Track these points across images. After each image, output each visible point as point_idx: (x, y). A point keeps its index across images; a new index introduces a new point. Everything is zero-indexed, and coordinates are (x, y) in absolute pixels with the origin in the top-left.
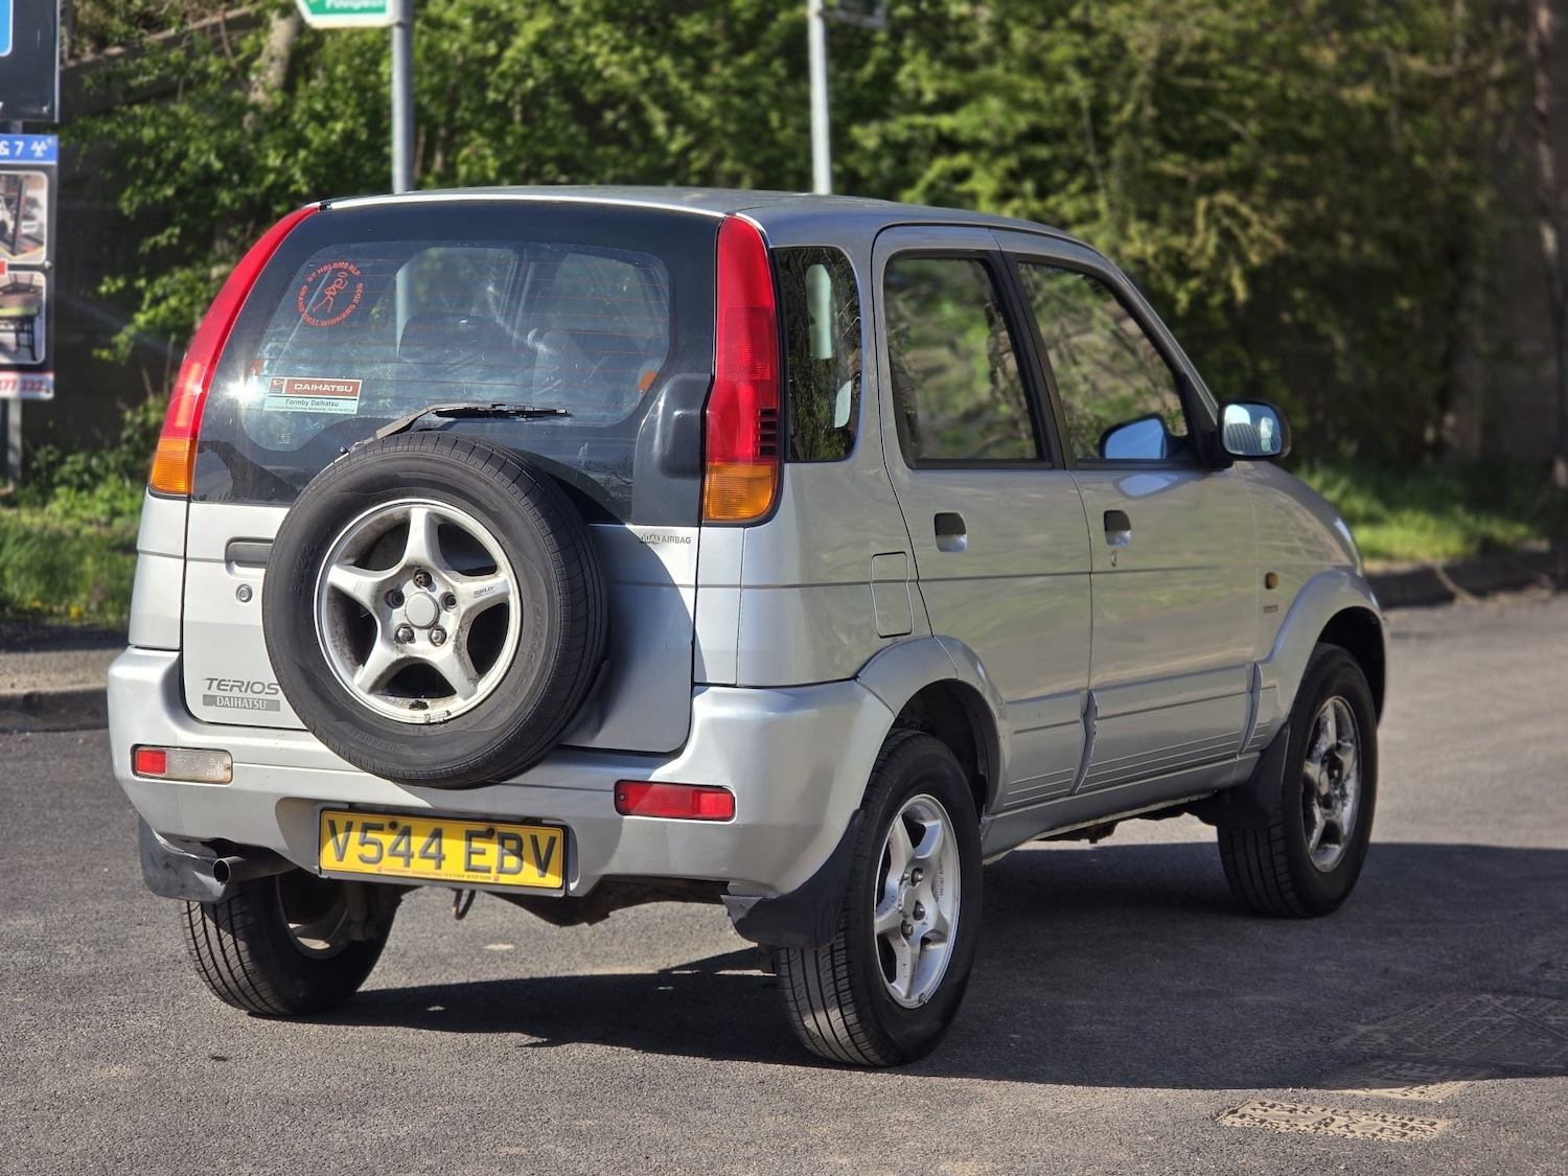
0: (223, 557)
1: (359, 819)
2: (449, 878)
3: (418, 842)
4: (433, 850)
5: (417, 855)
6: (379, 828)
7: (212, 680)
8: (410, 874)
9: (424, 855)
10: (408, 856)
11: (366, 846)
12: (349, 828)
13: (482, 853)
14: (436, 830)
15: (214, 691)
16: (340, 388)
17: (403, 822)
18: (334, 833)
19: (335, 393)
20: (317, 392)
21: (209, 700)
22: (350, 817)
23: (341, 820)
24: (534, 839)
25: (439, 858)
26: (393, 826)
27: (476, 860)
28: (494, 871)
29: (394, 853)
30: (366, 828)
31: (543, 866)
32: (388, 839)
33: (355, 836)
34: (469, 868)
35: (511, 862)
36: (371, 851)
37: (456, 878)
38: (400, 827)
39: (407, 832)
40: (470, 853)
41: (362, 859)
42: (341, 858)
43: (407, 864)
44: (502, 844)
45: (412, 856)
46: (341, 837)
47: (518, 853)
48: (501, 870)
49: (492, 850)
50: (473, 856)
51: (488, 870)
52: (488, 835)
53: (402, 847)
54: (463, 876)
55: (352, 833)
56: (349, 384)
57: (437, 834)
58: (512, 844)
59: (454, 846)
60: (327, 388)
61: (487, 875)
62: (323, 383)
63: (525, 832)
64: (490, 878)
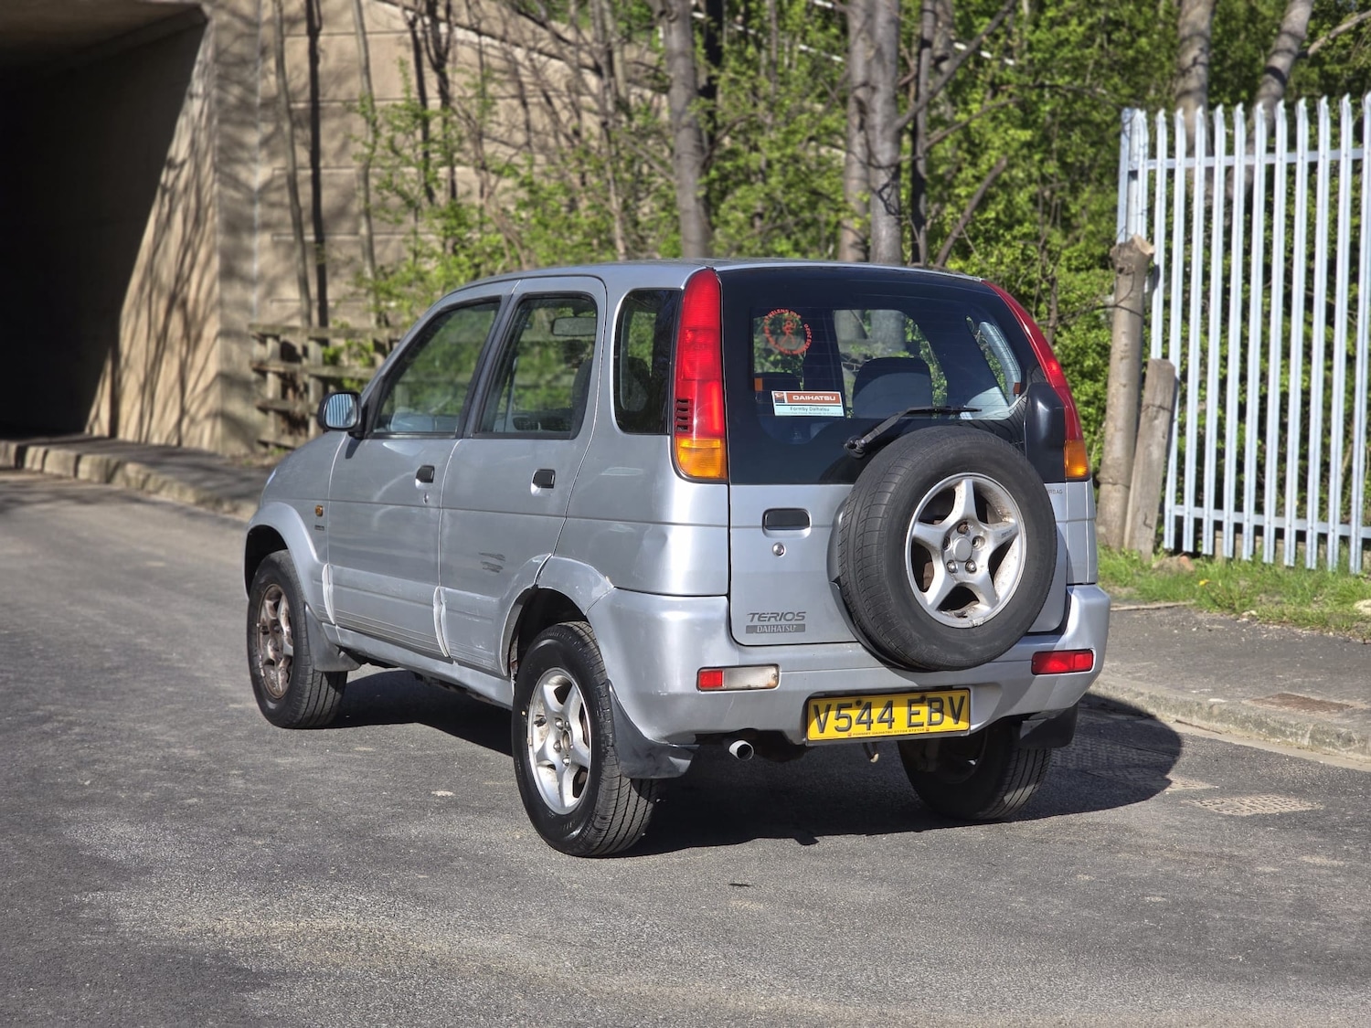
0: (760, 523)
1: (835, 702)
2: (897, 734)
3: (876, 712)
4: (886, 716)
5: (875, 721)
6: (849, 706)
7: (754, 614)
8: (871, 735)
9: (881, 721)
10: (869, 722)
11: (840, 720)
12: (828, 709)
13: (918, 713)
14: (889, 702)
15: (756, 622)
16: (827, 398)
17: (865, 700)
18: (818, 715)
19: (824, 401)
20: (811, 401)
21: (751, 629)
22: (828, 701)
23: (822, 704)
24: (951, 700)
25: (891, 721)
26: (859, 703)
27: (915, 719)
28: (926, 724)
29: (859, 722)
30: (840, 708)
31: (957, 717)
32: (855, 713)
33: (833, 714)
34: (910, 725)
35: (936, 717)
36: (843, 723)
37: (902, 733)
38: (864, 704)
39: (868, 707)
40: (911, 714)
41: (838, 729)
42: (822, 730)
43: (869, 729)
44: (930, 706)
45: (872, 722)
46: (822, 716)
47: (941, 711)
48: (931, 723)
49: (924, 710)
50: (912, 716)
51: (922, 725)
52: (921, 701)
53: (865, 717)
54: (906, 731)
55: (831, 713)
56: (832, 395)
57: (889, 705)
58: (936, 705)
59: (900, 712)
60: (817, 398)
61: (922, 728)
62: (815, 395)
63: (945, 696)
64: (923, 730)
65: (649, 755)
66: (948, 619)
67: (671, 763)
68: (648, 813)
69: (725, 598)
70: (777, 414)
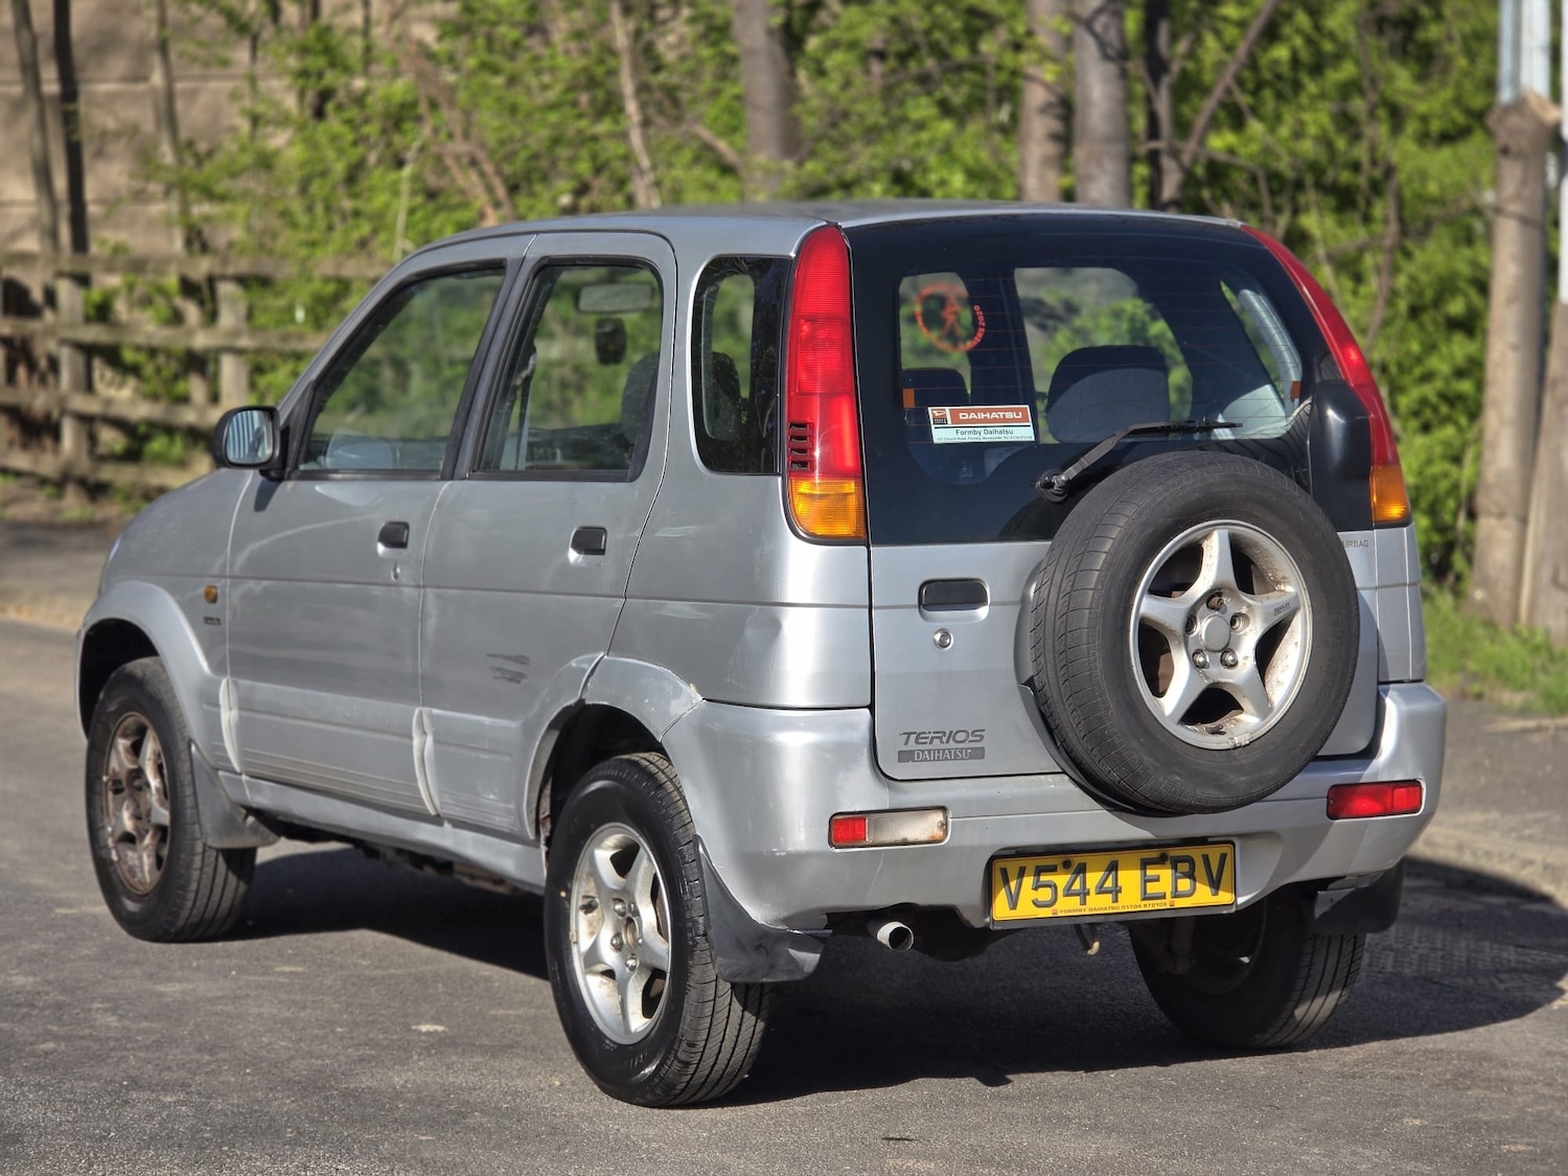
0: (916, 603)
1: (1031, 864)
2: (1126, 910)
3: (1093, 878)
4: (1109, 884)
5: (1093, 892)
6: (1052, 869)
7: (909, 734)
8: (1087, 913)
9: (1101, 890)
10: (1084, 894)
11: (1040, 889)
12: (1022, 873)
13: (1157, 879)
14: (1112, 862)
15: (912, 745)
16: (1009, 415)
17: (1077, 859)
18: (1006, 881)
19: (1005, 420)
20: (986, 420)
21: (905, 756)
22: (1022, 862)
23: (1012, 866)
24: (1206, 859)
25: (1116, 891)
26: (1067, 865)
27: (1152, 888)
28: (1168, 895)
29: (1069, 892)
30: (1039, 871)
31: (1215, 885)
32: (1061, 880)
33: (1028, 881)
34: (1146, 897)
35: (1184, 884)
36: (1045, 894)
37: (1133, 910)
38: (1074, 866)
39: (1081, 870)
40: (1146, 881)
41: (1037, 904)
42: (1014, 905)
43: (1084, 903)
44: (1175, 868)
45: (1088, 893)
46: (1013, 884)
47: (1191, 875)
48: (1176, 894)
49: (1166, 874)
50: (1148, 884)
51: (1163, 897)
52: (1161, 861)
53: (1077, 886)
54: (1140, 906)
55: (1025, 879)
56: (1017, 411)
57: (1113, 868)
58: (1184, 867)
59: (1129, 878)
60: (994, 415)
61: (1163, 901)
62: (991, 411)
63: (1196, 853)
64: (1165, 904)
65: (759, 947)
66: (1197, 735)
67: (792, 959)
68: (757, 1037)
69: (867, 711)
70: (936, 441)
